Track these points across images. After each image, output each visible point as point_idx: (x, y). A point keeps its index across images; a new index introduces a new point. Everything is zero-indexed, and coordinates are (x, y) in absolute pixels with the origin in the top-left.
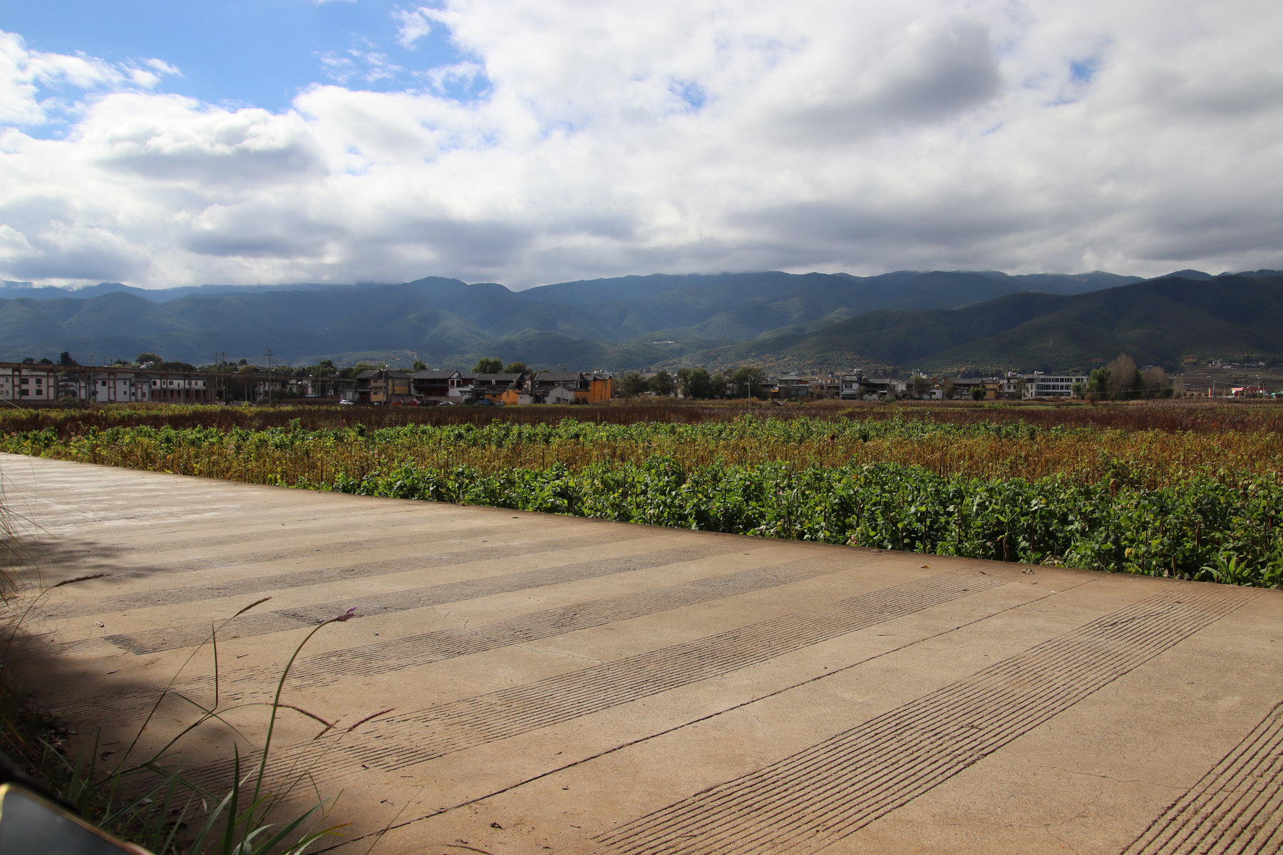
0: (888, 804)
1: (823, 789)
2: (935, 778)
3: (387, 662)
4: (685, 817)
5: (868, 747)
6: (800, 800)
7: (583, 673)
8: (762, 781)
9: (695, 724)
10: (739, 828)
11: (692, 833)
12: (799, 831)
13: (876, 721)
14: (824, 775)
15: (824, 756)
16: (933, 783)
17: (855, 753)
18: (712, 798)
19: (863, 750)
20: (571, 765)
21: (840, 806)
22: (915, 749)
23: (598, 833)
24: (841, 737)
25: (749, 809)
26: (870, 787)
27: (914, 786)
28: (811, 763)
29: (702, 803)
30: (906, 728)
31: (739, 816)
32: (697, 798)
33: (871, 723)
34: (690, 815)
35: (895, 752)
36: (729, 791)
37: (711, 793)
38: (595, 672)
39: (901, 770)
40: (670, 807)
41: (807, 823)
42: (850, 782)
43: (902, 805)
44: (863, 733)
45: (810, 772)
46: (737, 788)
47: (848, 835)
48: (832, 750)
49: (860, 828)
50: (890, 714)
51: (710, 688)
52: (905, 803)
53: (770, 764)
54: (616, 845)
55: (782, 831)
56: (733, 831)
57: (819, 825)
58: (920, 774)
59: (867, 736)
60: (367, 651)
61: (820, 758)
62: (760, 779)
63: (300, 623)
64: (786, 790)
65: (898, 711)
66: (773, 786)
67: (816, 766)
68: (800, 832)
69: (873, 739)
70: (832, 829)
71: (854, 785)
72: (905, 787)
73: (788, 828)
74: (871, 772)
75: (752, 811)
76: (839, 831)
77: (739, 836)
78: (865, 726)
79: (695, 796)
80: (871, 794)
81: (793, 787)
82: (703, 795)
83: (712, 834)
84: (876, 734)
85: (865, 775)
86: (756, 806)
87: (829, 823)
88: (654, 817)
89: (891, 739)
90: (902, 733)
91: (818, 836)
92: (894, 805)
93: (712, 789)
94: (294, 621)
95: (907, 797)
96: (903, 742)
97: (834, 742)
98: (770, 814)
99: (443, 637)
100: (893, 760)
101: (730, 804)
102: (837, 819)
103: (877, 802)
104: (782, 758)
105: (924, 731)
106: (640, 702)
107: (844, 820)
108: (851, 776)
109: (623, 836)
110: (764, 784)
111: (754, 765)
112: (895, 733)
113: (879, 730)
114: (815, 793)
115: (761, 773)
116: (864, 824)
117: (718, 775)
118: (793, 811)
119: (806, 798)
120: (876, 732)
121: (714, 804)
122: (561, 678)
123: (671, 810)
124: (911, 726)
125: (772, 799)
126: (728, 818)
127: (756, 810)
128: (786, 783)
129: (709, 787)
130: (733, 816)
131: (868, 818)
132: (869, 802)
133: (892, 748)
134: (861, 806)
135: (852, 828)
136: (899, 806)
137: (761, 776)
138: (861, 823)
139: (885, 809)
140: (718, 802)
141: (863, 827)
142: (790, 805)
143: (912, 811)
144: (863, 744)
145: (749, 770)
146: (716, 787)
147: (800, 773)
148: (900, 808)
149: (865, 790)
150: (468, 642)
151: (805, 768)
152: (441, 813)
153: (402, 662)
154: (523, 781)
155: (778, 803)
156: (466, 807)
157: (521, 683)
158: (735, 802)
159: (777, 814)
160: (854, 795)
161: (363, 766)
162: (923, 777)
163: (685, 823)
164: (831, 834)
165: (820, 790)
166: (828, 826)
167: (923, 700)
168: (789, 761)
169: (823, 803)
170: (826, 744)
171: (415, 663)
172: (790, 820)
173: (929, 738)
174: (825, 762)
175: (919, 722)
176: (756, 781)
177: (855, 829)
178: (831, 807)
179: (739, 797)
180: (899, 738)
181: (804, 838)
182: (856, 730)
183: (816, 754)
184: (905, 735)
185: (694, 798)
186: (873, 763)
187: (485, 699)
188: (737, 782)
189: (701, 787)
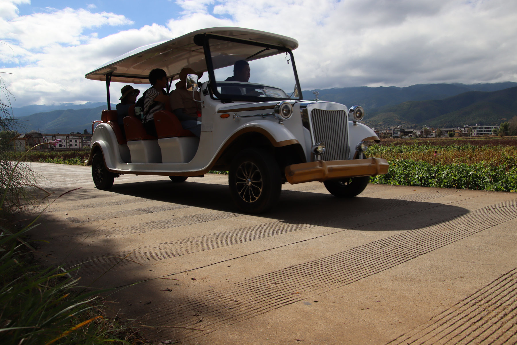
0: (371, 272)
1: (343, 267)
2: (395, 263)
3: (173, 225)
4: (277, 276)
5: (368, 252)
6: (331, 271)
7: (253, 227)
8: (316, 264)
9: (294, 244)
10: (300, 281)
11: (278, 282)
12: (327, 282)
13: (375, 243)
14: (345, 262)
15: (347, 255)
16: (394, 265)
17: (362, 254)
18: (292, 270)
19: (365, 253)
20: (235, 258)
21: (349, 273)
22: (389, 252)
23: (236, 282)
24: (357, 248)
25: (307, 274)
26: (364, 266)
27: (385, 266)
28: (341, 257)
29: (286, 272)
30: (388, 245)
31: (301, 276)
32: (285, 270)
33: (372, 243)
34: (279, 276)
35: (380, 254)
36: (300, 268)
37: (292, 268)
38: (258, 227)
39: (381, 260)
40: (272, 273)
41: (331, 279)
42: (356, 264)
43: (377, 273)
44: (367, 247)
45: (339, 261)
46: (304, 266)
47: (349, 284)
48: (351, 253)
49: (355, 281)
50: (382, 240)
51: (305, 232)
52: (378, 272)
53: (322, 258)
54: (243, 286)
55: (319, 282)
56: (297, 282)
57: (337, 280)
58: (389, 262)
59: (369, 248)
60: (167, 221)
61: (345, 256)
62: (316, 263)
63: (144, 212)
64: (326, 267)
65: (386, 239)
66: (321, 266)
67: (343, 258)
69: (371, 249)
71: (357, 265)
72: (381, 266)
73: (322, 281)
74: (366, 261)
76: (345, 282)
77: (299, 284)
78: (369, 244)
80: (364, 269)
81: (330, 266)
82: (288, 269)
83: (287, 283)
84: (373, 247)
85: (364, 262)
87: (342, 279)
88: (263, 276)
89: (380, 249)
90: (385, 247)
91: (335, 284)
92: (374, 273)
93: (293, 267)
94: (141, 212)
95: (380, 270)
96: (385, 250)
97: (353, 250)
98: (316, 276)
99: (199, 216)
100: (378, 257)
101: (299, 272)
102: (346, 278)
103: (366, 272)
104: (328, 256)
105: (395, 246)
106: (273, 237)
107: (349, 278)
108: (357, 262)
109: (247, 283)
110: (317, 265)
111: (315, 258)
112: (382, 247)
113: (375, 246)
114: (339, 268)
115: (317, 261)
116: (357, 280)
117: (295, 262)
118: (327, 275)
119: (334, 270)
121: (292, 272)
122: (243, 229)
123: (272, 274)
124: (390, 244)
125: (319, 270)
126: (296, 277)
127: (310, 274)
128: (327, 265)
129: (291, 266)
130: (299, 277)
131: (360, 278)
132: (362, 272)
133: (379, 252)
134: (358, 273)
135: (351, 281)
136: (376, 273)
137: (317, 262)
138: (356, 280)
139: (369, 274)
140: (294, 271)
142: (326, 272)
143: (381, 275)
144: (366, 251)
145: (312, 260)
146: (295, 266)
147: (334, 261)
148: (376, 274)
149: (362, 267)
150: (209, 218)
151: (337, 259)
152: (173, 275)
153: (180, 224)
154: (212, 264)
155: (321, 272)
156: (185, 273)
157: (225, 231)
158: (302, 271)
159: (319, 276)
160: (356, 269)
161: (148, 258)
162: (390, 263)
163: (276, 279)
164: (341, 283)
165: (341, 267)
166: (340, 281)
167: (399, 235)
168: (331, 257)
169: (341, 272)
170: (350, 251)
171: (184, 225)
172: (324, 278)
173: (397, 249)
174: (347, 257)
175: (394, 243)
176: (313, 264)
178: (344, 274)
179: (304, 270)
180: (383, 249)
181: (328, 285)
182: (365, 246)
183: (344, 254)
186: (369, 258)
187: (208, 236)
188: (305, 264)
189: (288, 266)
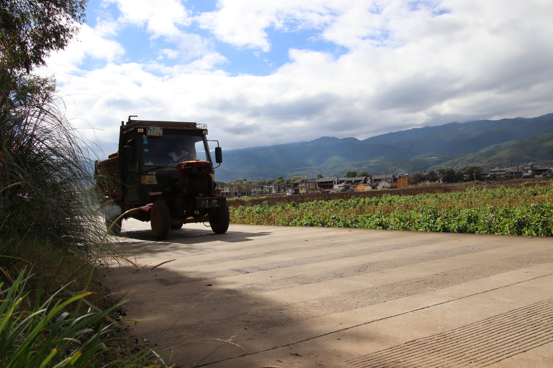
0: (516, 350)
1: (479, 342)
2: (548, 339)
3: (272, 287)
4: (397, 353)
5: (509, 323)
6: (464, 347)
7: (364, 290)
8: (444, 338)
9: (414, 312)
10: (425, 359)
11: (398, 361)
13: (516, 311)
14: (481, 335)
15: (482, 327)
16: (546, 341)
17: (501, 325)
18: (414, 345)
19: (505, 324)
20: (345, 329)
21: (486, 351)
22: (537, 324)
23: (349, 359)
24: (494, 318)
25: (434, 350)
26: (506, 342)
27: (534, 342)
28: (474, 329)
29: (408, 347)
30: (533, 314)
31: (427, 353)
32: (406, 344)
33: (513, 312)
34: (400, 352)
35: (525, 325)
36: (424, 342)
37: (415, 342)
38: (369, 290)
39: (527, 334)
40: (391, 348)
41: (465, 358)
42: (495, 339)
43: (525, 351)
44: (507, 316)
45: (472, 334)
46: (429, 340)
47: (489, 365)
48: (487, 324)
49: (496, 362)
50: (525, 308)
51: (427, 296)
52: (526, 351)
53: (450, 330)
54: (357, 365)
55: (450, 362)
56: (422, 360)
57: (472, 359)
58: (538, 337)
59: (509, 318)
60: (265, 283)
61: (479, 328)
62: (444, 336)
63: (239, 273)
64: (457, 342)
65: (530, 306)
66: (450, 340)
67: (477, 331)
68: (460, 362)
69: (513, 319)
70: (479, 362)
71: (497, 340)
72: (528, 343)
73: (454, 360)
74: (508, 335)
75: (435, 352)
76: (483, 363)
77: (424, 363)
78: (509, 313)
79: (405, 344)
80: (506, 345)
81: (461, 340)
82: (410, 343)
83: (410, 362)
84: (515, 317)
85: (505, 336)
86: (438, 349)
87: (478, 359)
88: (380, 353)
89: (524, 319)
90: (531, 316)
91: (471, 365)
92: (520, 351)
93: (415, 340)
94: (236, 273)
95: (528, 348)
96: (531, 321)
97: (489, 320)
98: (445, 353)
99: (301, 277)
100: (523, 329)
101: (424, 348)
102: (484, 357)
103: (509, 350)
104: (458, 327)
105: (544, 316)
106: (388, 303)
107: (488, 357)
108: (496, 336)
109: (362, 361)
110: (445, 339)
111: (441, 330)
112: (526, 316)
113: (517, 315)
114: (473, 344)
115: (444, 334)
116: (499, 360)
117: (418, 335)
118: (458, 352)
119: (467, 346)
120: (515, 316)
121: (415, 347)
122: (352, 292)
123: (391, 350)
124: (536, 313)
125: (448, 346)
126: (421, 355)
127: (437, 351)
128: (458, 339)
129: (413, 339)
130: (424, 354)
131: (503, 357)
132: (505, 349)
133: (523, 323)
134: (499, 351)
135: (492, 362)
136: (523, 352)
137: (444, 335)
138: (497, 360)
139: (514, 353)
140: (417, 347)
141: (498, 361)
142: (457, 349)
143: (530, 354)
144: (506, 321)
145: (438, 332)
146: (418, 339)
147: (467, 335)
148: (523, 353)
149: (503, 343)
150: (312, 279)
151: (470, 332)
152: (274, 348)
153: (279, 287)
154: (319, 335)
155: (451, 348)
156: (287, 346)
157: (332, 295)
158: (427, 347)
159: (449, 353)
160: (496, 346)
161: (245, 328)
162: (540, 338)
163: (397, 356)
164: (478, 364)
165: (476, 343)
166: (477, 360)
167: (547, 301)
168: (461, 329)
169: (477, 349)
170: (485, 321)
171: (285, 288)
172: (456, 356)
173: (547, 319)
174: (482, 329)
175: (542, 312)
176: (441, 337)
177: (493, 362)
178: (481, 351)
179: (429, 345)
180: (528, 319)
181: (462, 366)
182: (504, 315)
183: (478, 326)
184: (532, 317)
185: (405, 345)
186: (511, 331)
187: (312, 302)
188: (430, 338)
189: (410, 340)
